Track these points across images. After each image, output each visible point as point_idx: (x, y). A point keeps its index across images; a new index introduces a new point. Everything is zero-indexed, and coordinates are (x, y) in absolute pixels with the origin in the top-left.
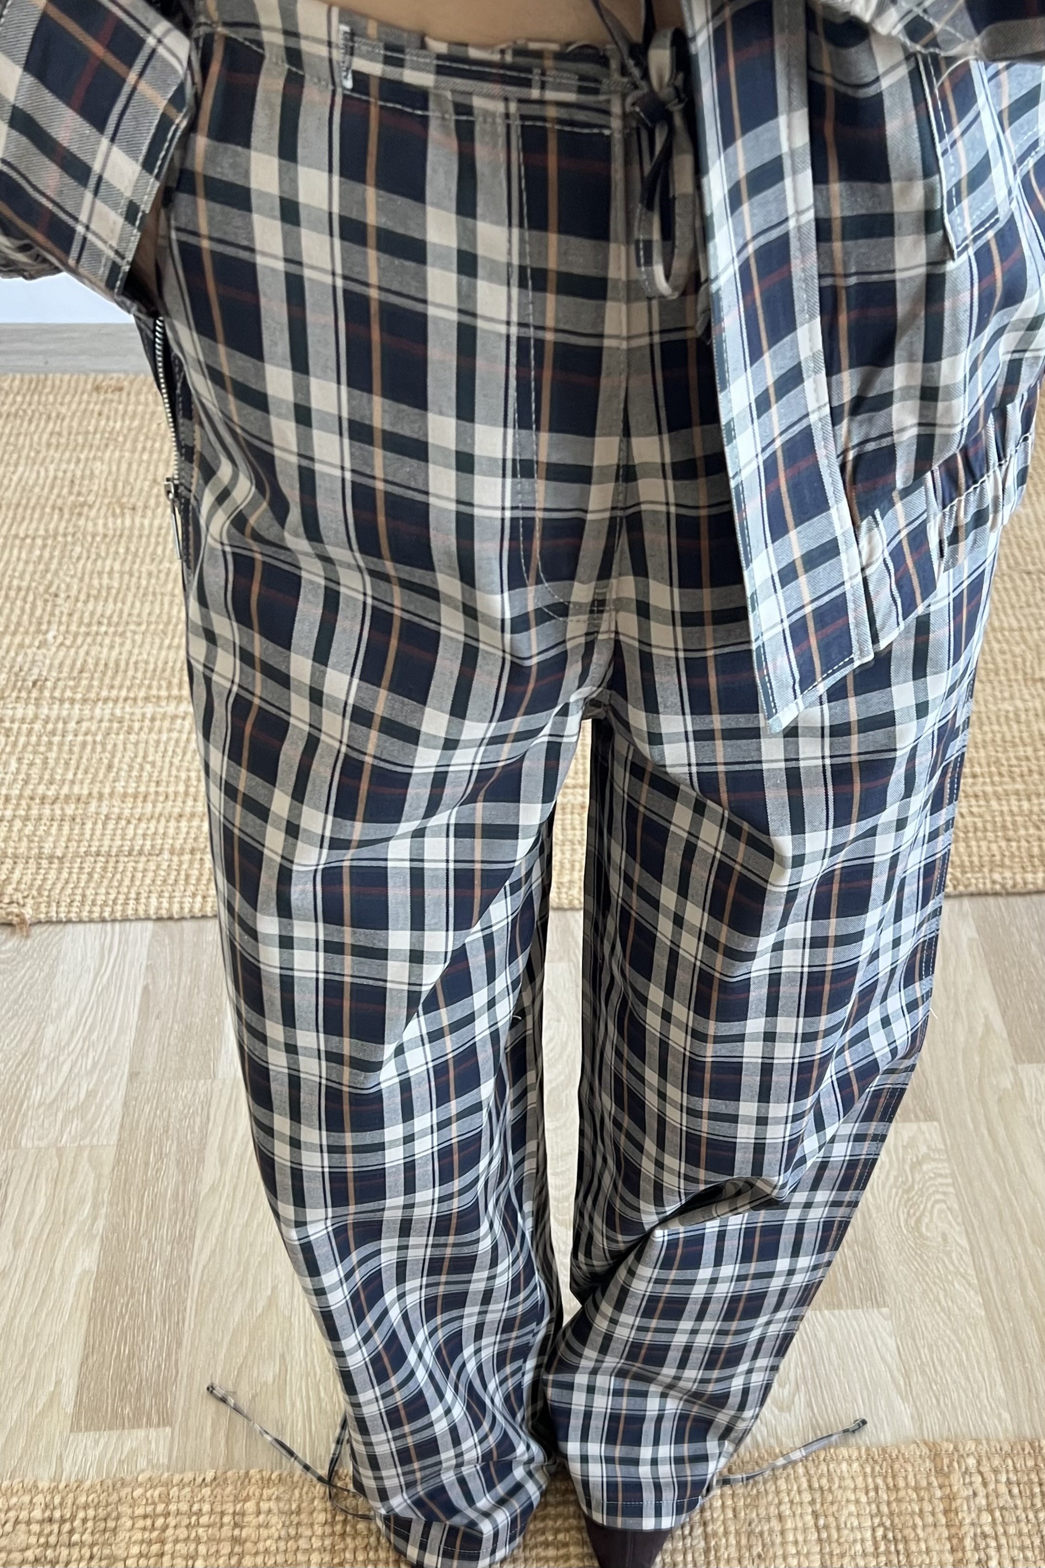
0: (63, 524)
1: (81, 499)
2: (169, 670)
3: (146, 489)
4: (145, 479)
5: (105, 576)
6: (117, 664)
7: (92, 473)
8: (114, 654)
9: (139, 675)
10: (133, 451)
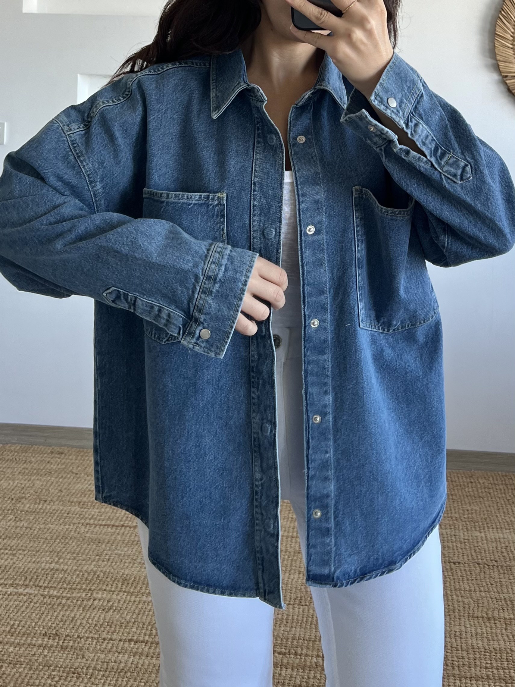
0: (11, 505)
1: (24, 495)
2: (29, 572)
3: (55, 493)
4: (57, 489)
5: (19, 528)
6: (5, 568)
7: (34, 485)
8: (6, 563)
9: (13, 574)
10: (56, 478)
